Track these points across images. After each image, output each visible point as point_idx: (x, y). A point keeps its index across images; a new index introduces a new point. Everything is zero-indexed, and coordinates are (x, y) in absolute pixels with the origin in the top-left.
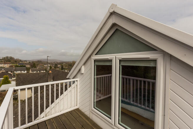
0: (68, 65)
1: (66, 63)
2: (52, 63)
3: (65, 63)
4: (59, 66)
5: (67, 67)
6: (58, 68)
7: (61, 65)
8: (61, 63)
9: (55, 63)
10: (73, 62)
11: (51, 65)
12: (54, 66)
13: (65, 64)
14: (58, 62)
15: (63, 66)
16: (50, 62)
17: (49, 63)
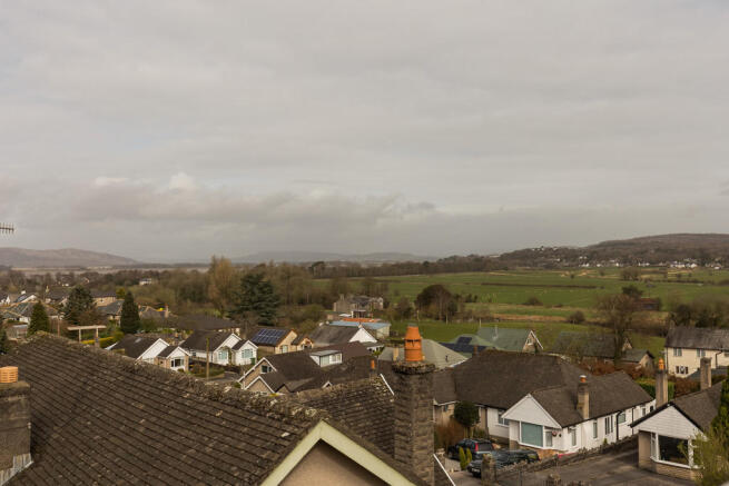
0: (171, 295)
1: (161, 276)
2: (47, 281)
3: (155, 275)
4: (103, 302)
5: (167, 313)
6: (97, 317)
7: (119, 295)
8: (123, 281)
9: (70, 278)
10: (214, 265)
11: (42, 296)
12: (64, 301)
13: (153, 289)
14: (95, 268)
15: (137, 301)
16: (35, 271)
17: (30, 285)
